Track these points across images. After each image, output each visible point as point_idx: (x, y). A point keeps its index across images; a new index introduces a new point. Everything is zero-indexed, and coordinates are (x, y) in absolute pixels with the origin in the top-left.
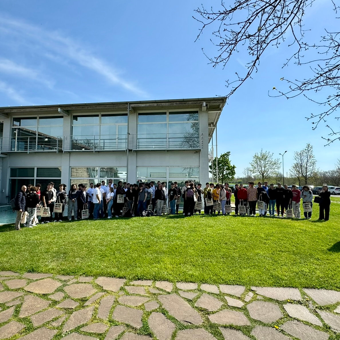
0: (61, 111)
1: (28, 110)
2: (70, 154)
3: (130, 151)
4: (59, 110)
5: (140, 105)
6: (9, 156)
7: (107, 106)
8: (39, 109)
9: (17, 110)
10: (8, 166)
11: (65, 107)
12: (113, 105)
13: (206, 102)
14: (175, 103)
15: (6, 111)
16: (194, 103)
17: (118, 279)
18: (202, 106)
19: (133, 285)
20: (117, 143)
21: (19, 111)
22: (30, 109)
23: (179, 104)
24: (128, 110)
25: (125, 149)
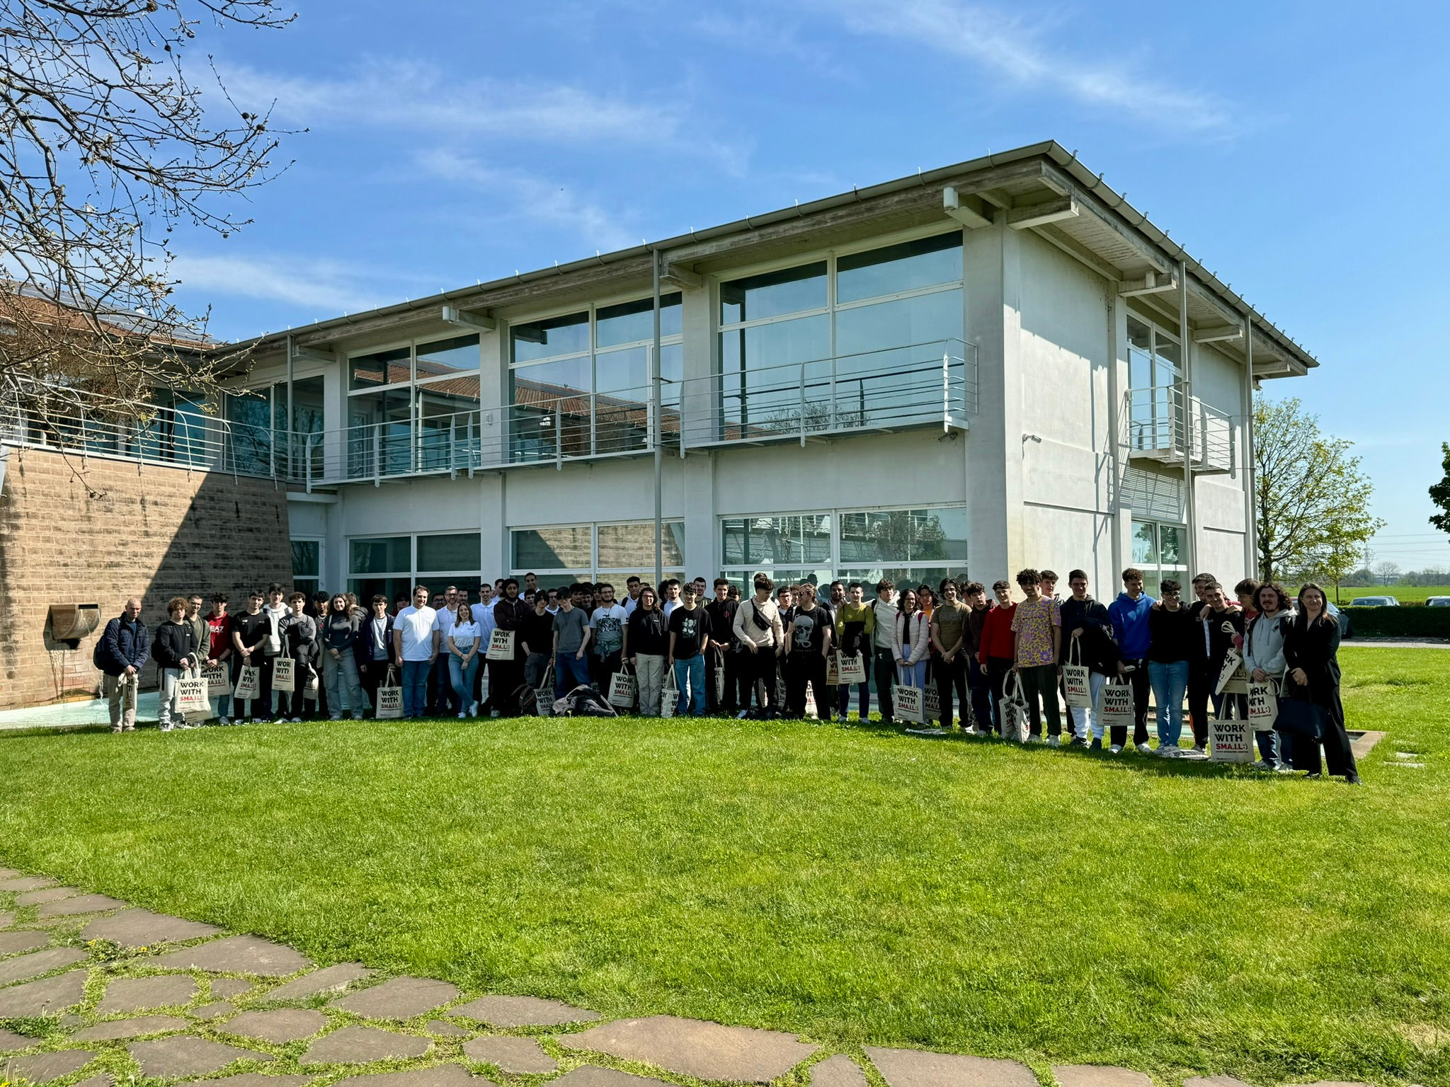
0: (453, 318)
1: (367, 327)
2: (504, 477)
4: (446, 312)
6: (344, 498)
8: (396, 318)
10: (343, 532)
15: (316, 339)
23: (849, 215)
24: (655, 278)
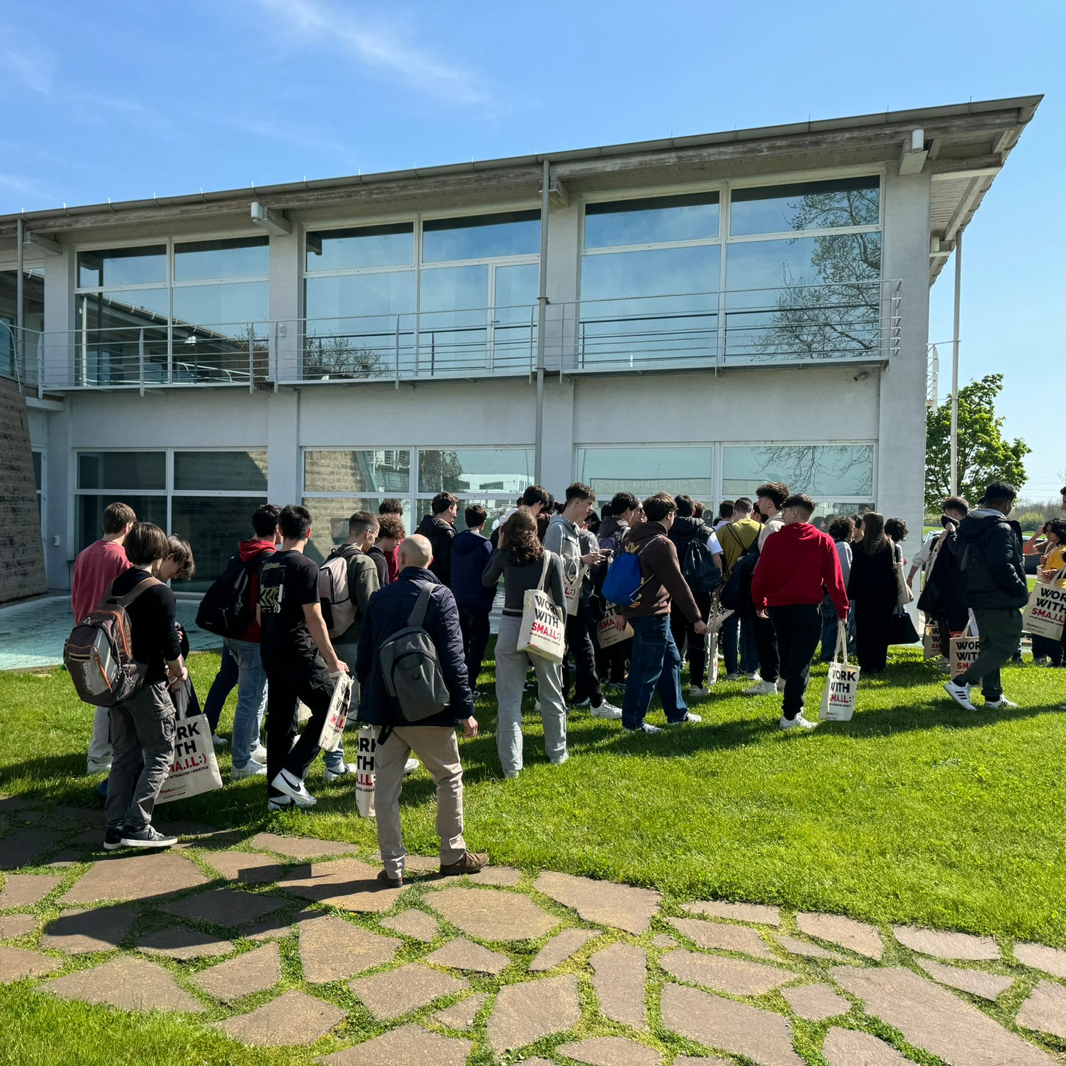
0: (261, 218)
1: (133, 217)
2: (299, 394)
3: (551, 375)
4: (255, 209)
5: (599, 166)
7: (453, 179)
8: (176, 211)
9: (93, 218)
10: (71, 444)
11: (278, 197)
12: (476, 175)
13: (925, 131)
14: (764, 145)
15: (55, 227)
16: (864, 139)
17: (626, 889)
18: (906, 147)
19: (702, 917)
20: (490, 346)
21: (99, 221)
22: (142, 213)
23: (788, 146)
24: (545, 192)
25: (526, 371)
